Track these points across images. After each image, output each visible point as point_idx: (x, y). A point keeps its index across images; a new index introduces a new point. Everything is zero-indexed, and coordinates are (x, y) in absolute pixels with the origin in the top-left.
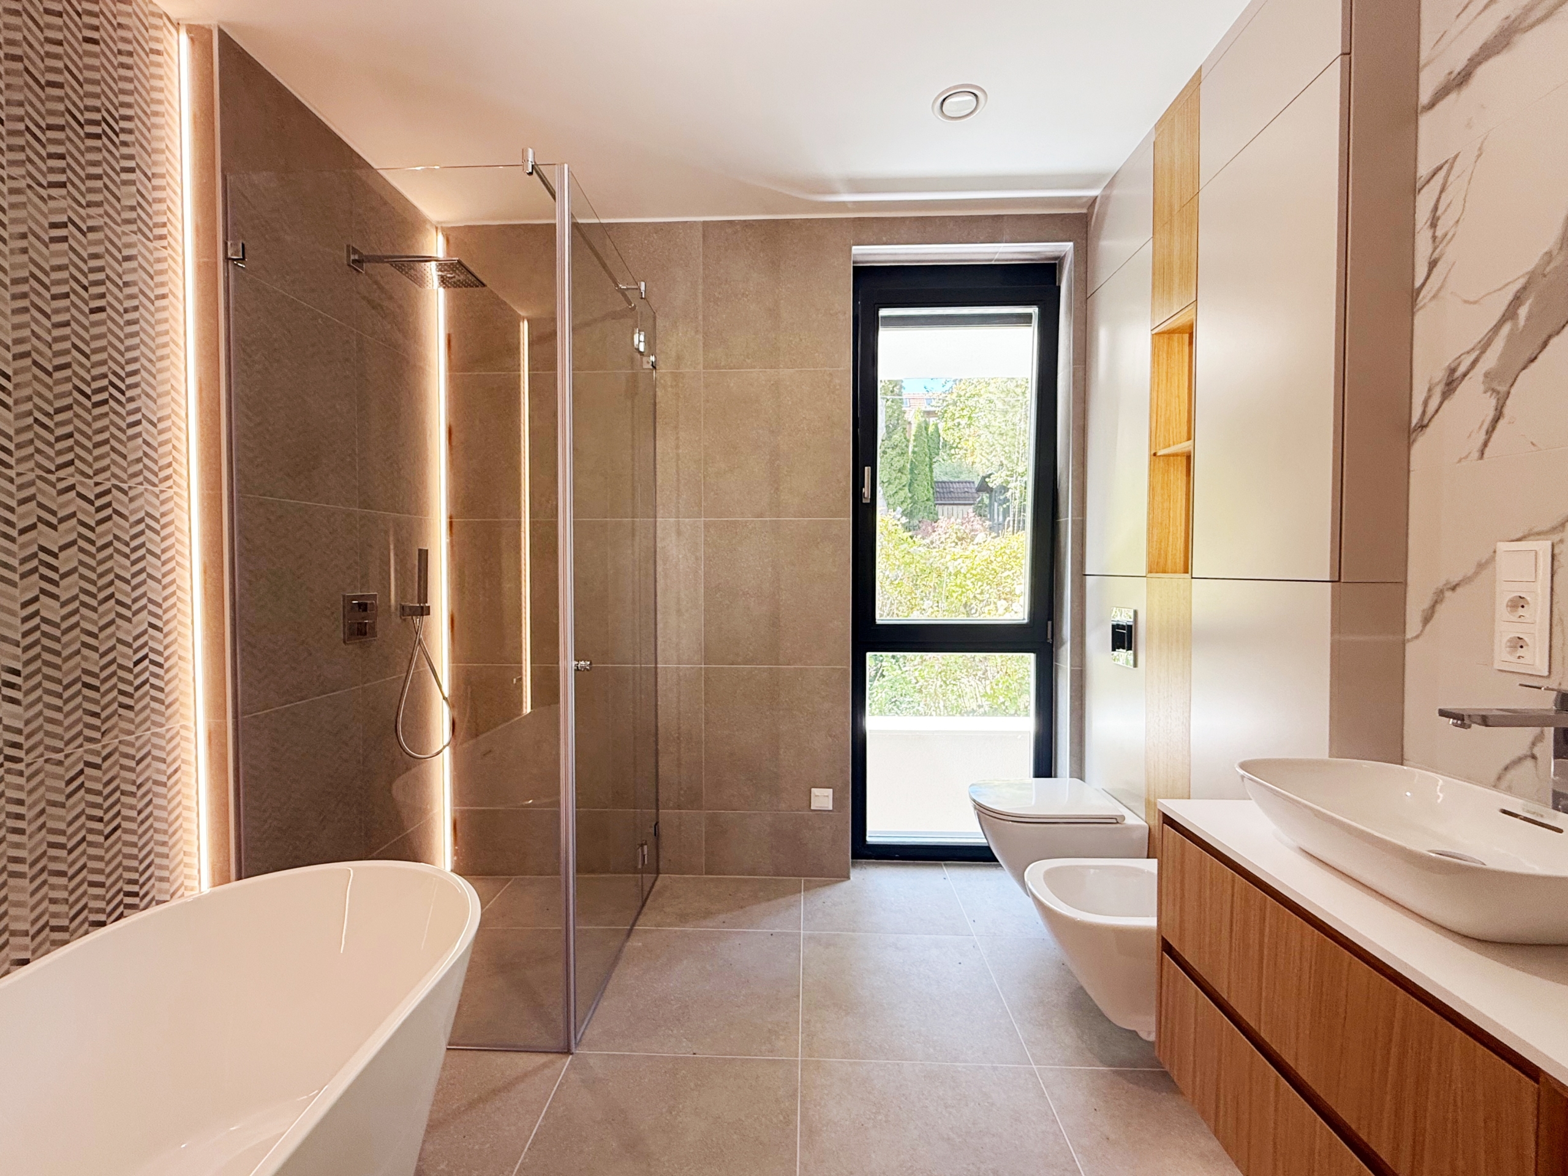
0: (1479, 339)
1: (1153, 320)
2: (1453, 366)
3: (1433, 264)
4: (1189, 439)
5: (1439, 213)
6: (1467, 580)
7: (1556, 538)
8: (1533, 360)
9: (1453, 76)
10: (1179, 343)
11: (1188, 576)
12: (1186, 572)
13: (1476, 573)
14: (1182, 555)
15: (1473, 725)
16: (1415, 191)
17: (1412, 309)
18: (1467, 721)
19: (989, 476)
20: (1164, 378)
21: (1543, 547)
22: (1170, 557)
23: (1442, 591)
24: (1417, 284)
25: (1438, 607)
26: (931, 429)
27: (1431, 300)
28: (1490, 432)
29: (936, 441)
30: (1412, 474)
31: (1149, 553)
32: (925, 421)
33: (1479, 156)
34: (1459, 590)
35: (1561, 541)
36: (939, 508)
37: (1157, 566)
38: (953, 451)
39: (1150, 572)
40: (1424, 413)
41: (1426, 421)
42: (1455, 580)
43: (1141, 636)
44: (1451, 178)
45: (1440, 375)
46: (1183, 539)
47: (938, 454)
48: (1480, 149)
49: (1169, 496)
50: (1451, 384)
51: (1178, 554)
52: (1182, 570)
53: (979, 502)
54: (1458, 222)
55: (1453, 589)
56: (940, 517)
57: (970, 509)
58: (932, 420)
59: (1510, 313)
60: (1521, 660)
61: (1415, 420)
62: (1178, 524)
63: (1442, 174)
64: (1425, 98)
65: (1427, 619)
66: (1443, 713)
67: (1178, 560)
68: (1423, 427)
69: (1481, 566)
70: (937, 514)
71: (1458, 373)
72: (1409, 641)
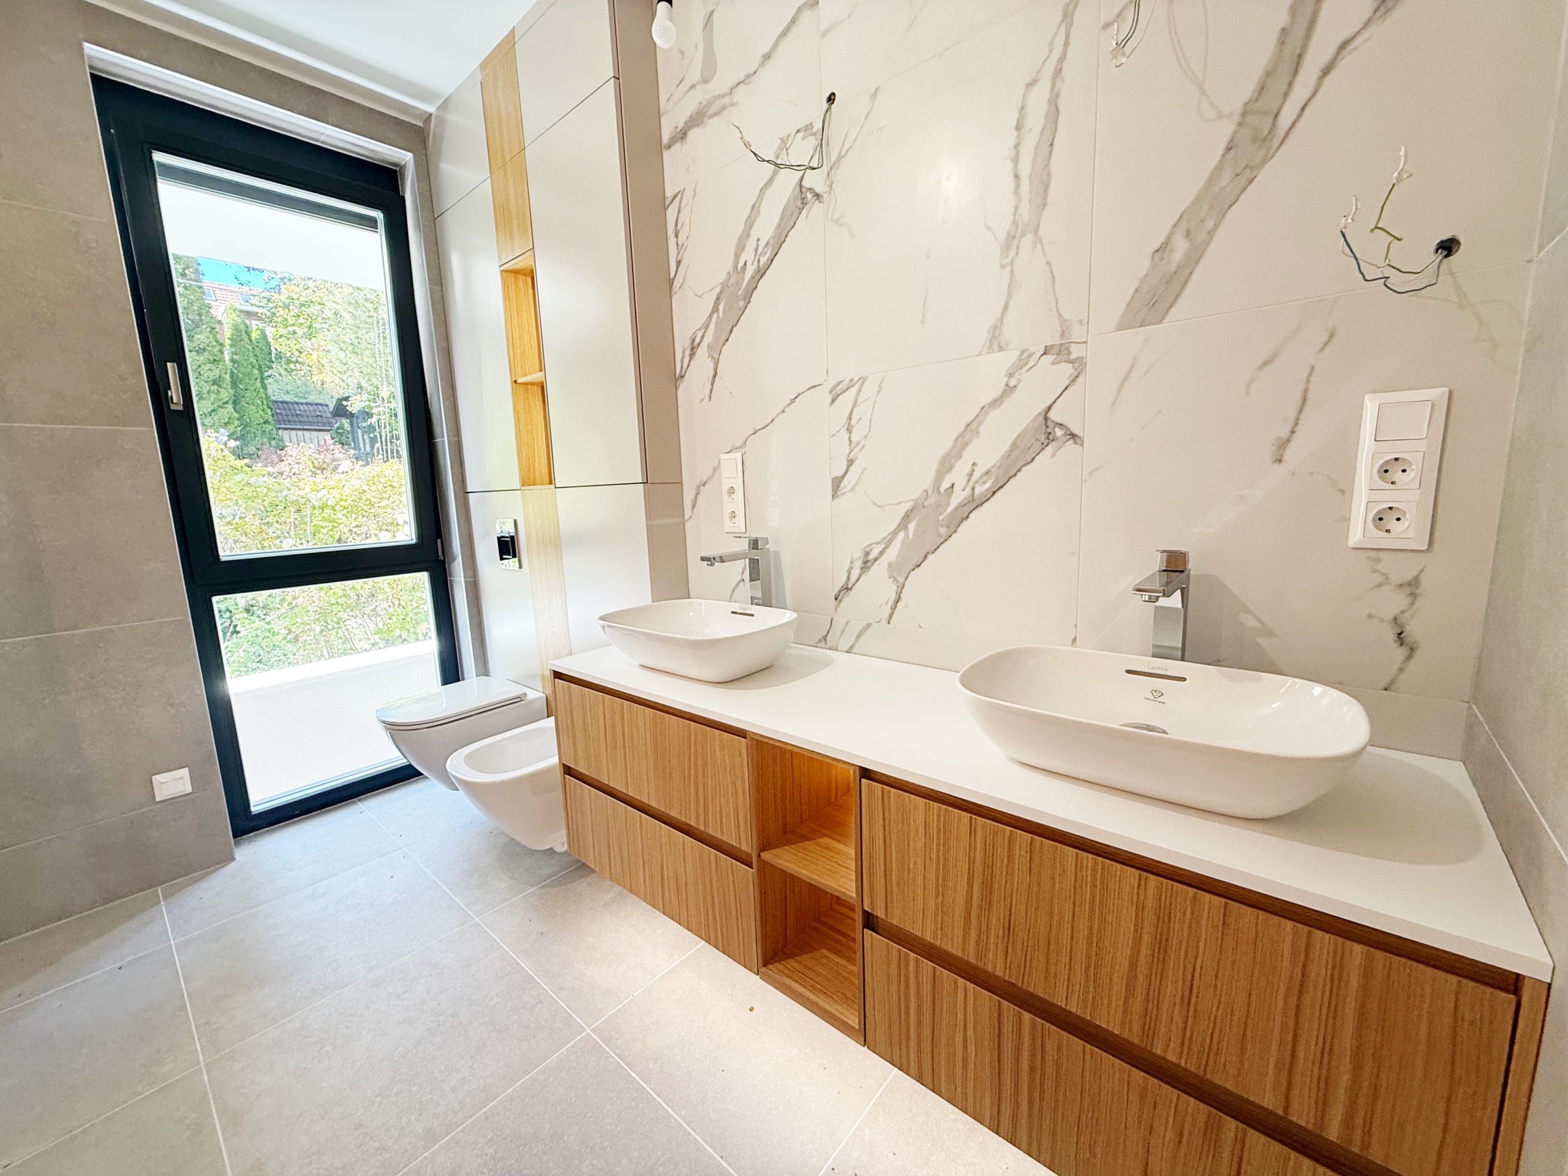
0: (703, 322)
1: (500, 257)
2: (693, 337)
3: (679, 263)
4: (541, 371)
5: (679, 228)
6: (710, 478)
7: (743, 450)
8: (727, 340)
9: (678, 130)
10: (524, 282)
11: (552, 486)
12: (551, 483)
13: (713, 474)
14: (547, 471)
15: (716, 563)
16: (665, 208)
17: (670, 292)
18: (713, 561)
19: (347, 399)
20: (516, 314)
21: (737, 455)
22: (537, 473)
23: (699, 487)
24: (672, 276)
25: (698, 496)
26: (255, 335)
27: (679, 289)
28: (713, 384)
29: (266, 349)
30: (679, 409)
31: (520, 469)
32: (243, 322)
33: (694, 195)
34: (707, 485)
35: (745, 453)
36: (285, 434)
37: (528, 481)
38: (292, 366)
39: (523, 485)
40: (682, 367)
41: (683, 374)
42: (704, 479)
43: (522, 544)
44: (683, 205)
45: (688, 343)
46: (546, 456)
47: (271, 368)
48: (694, 190)
49: (531, 420)
50: (693, 350)
51: (543, 471)
52: (548, 481)
53: (338, 428)
54: (688, 238)
55: (704, 485)
56: (287, 444)
57: (327, 436)
58: (254, 324)
59: (715, 309)
60: (735, 525)
61: (678, 373)
62: (541, 444)
63: (678, 199)
64: (665, 139)
65: (694, 507)
66: (703, 559)
67: (544, 475)
68: (683, 377)
69: (715, 470)
70: (282, 440)
71: (696, 343)
72: (687, 521)
